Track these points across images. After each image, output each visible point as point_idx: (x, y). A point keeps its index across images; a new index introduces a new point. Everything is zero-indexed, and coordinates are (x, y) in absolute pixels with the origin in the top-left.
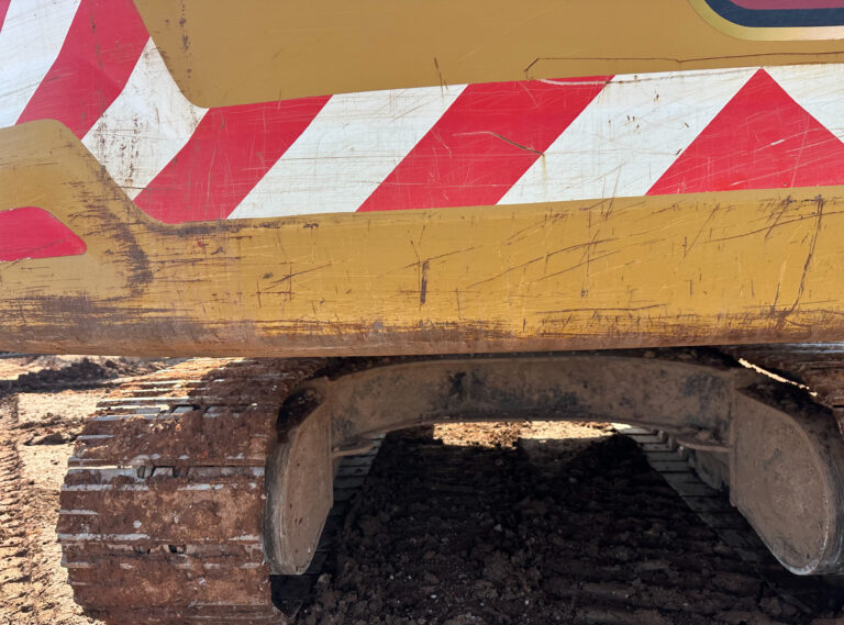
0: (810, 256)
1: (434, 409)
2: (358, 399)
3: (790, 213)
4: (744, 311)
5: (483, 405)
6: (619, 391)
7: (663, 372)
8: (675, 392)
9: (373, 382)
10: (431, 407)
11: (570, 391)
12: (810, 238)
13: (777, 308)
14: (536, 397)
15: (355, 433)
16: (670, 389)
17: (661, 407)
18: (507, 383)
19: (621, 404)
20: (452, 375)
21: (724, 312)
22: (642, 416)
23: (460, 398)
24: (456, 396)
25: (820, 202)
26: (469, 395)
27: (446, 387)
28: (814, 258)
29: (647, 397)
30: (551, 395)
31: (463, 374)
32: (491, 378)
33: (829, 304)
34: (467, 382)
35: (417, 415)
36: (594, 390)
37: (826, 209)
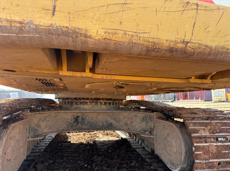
0: (195, 23)
1: (68, 127)
2: (41, 122)
3: (189, 7)
4: (175, 39)
5: (84, 127)
6: (124, 121)
7: (136, 115)
8: (139, 121)
9: (47, 116)
10: (67, 127)
11: (111, 122)
12: (194, 17)
13: (185, 40)
14: (101, 124)
15: (38, 133)
16: (138, 120)
17: (135, 126)
18: (92, 120)
19: (125, 125)
20: (75, 117)
21: (169, 39)
22: (130, 129)
23: (77, 124)
24: (75, 124)
25: (197, 5)
26: (80, 124)
27: (73, 120)
28: (196, 24)
29: (132, 123)
30: (105, 123)
31: (79, 117)
32: (88, 118)
33: (200, 41)
34: (80, 119)
35: (62, 129)
36: (117, 121)
37: (199, 8)
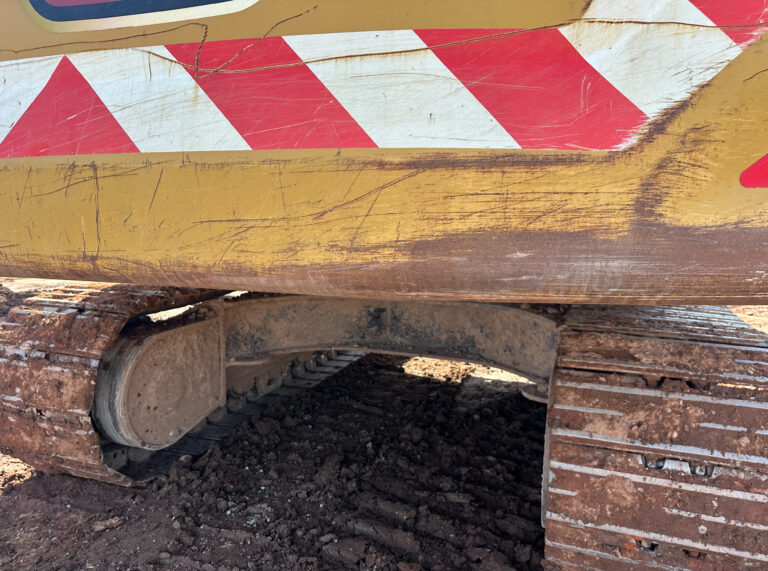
0: (98, 212)
1: (352, 337)
2: (272, 322)
3: (77, 176)
4: (66, 254)
5: (399, 340)
6: (504, 338)
7: (535, 324)
8: (542, 344)
9: (288, 308)
10: (347, 336)
11: (471, 334)
12: (94, 196)
13: (87, 254)
14: (444, 337)
15: (266, 349)
16: (540, 341)
18: (418, 322)
19: (505, 351)
20: (371, 310)
21: (55, 254)
22: (518, 364)
23: (379, 330)
24: (374, 329)
25: (94, 167)
26: (388, 329)
27: (364, 319)
28: (101, 214)
29: (523, 346)
30: (458, 336)
31: (384, 310)
32: (406, 315)
33: (121, 253)
34: (387, 317)
35: (332, 341)
36: (487, 336)
37: (100, 173)
